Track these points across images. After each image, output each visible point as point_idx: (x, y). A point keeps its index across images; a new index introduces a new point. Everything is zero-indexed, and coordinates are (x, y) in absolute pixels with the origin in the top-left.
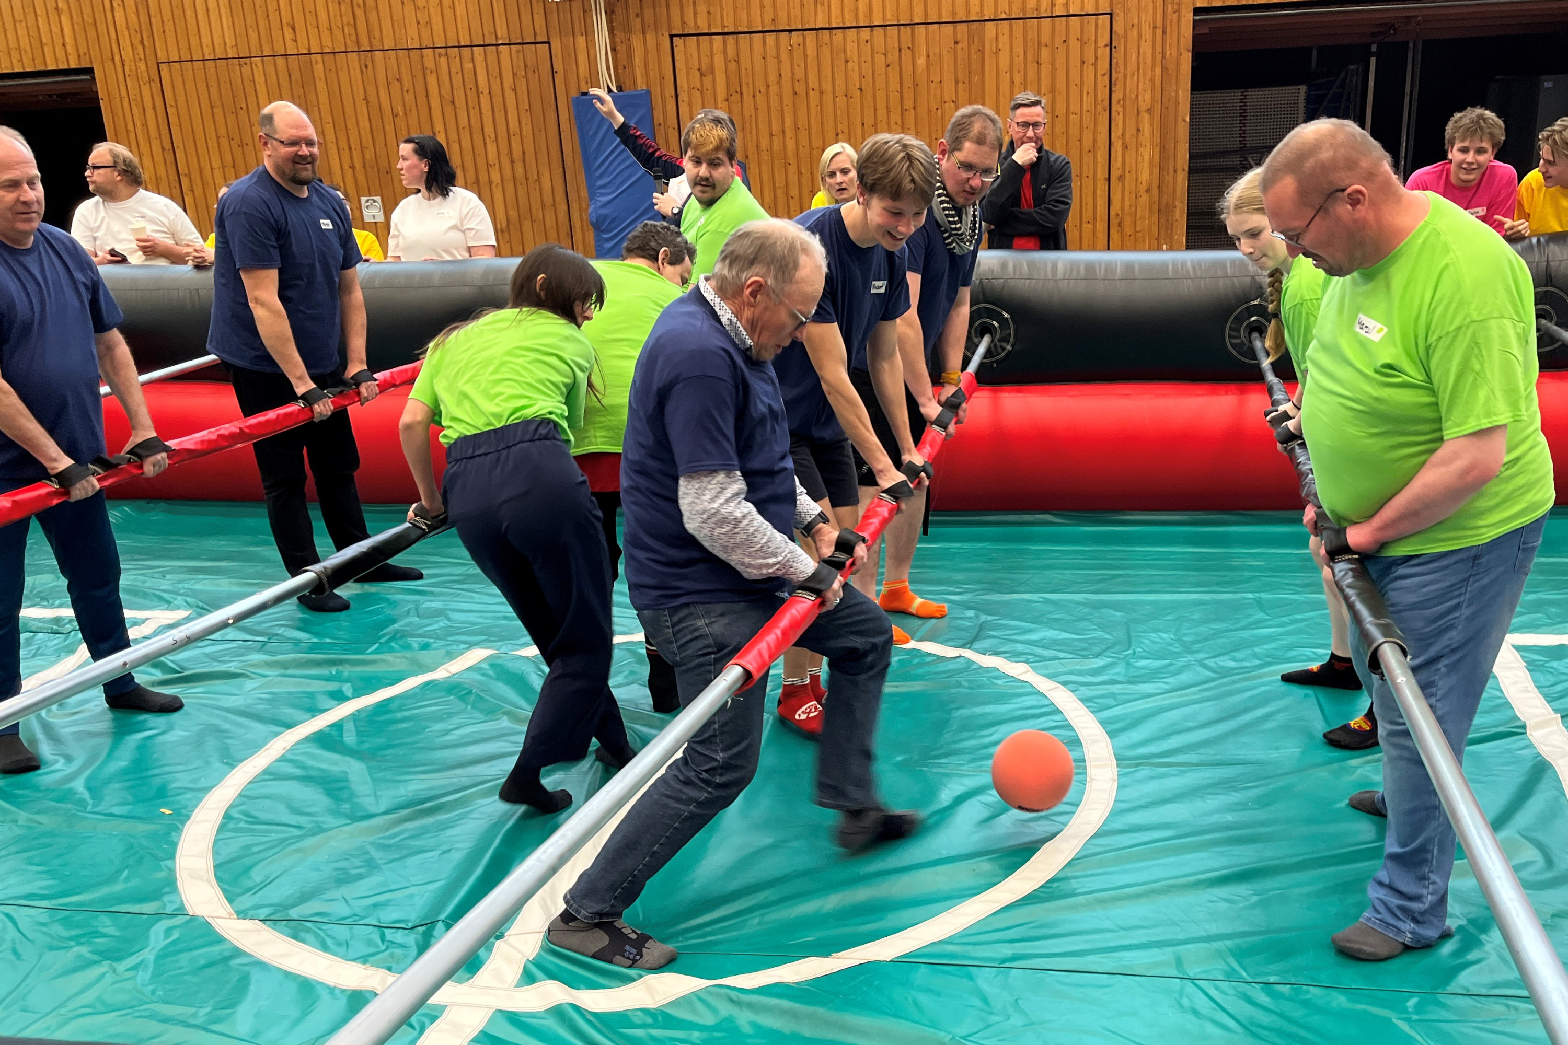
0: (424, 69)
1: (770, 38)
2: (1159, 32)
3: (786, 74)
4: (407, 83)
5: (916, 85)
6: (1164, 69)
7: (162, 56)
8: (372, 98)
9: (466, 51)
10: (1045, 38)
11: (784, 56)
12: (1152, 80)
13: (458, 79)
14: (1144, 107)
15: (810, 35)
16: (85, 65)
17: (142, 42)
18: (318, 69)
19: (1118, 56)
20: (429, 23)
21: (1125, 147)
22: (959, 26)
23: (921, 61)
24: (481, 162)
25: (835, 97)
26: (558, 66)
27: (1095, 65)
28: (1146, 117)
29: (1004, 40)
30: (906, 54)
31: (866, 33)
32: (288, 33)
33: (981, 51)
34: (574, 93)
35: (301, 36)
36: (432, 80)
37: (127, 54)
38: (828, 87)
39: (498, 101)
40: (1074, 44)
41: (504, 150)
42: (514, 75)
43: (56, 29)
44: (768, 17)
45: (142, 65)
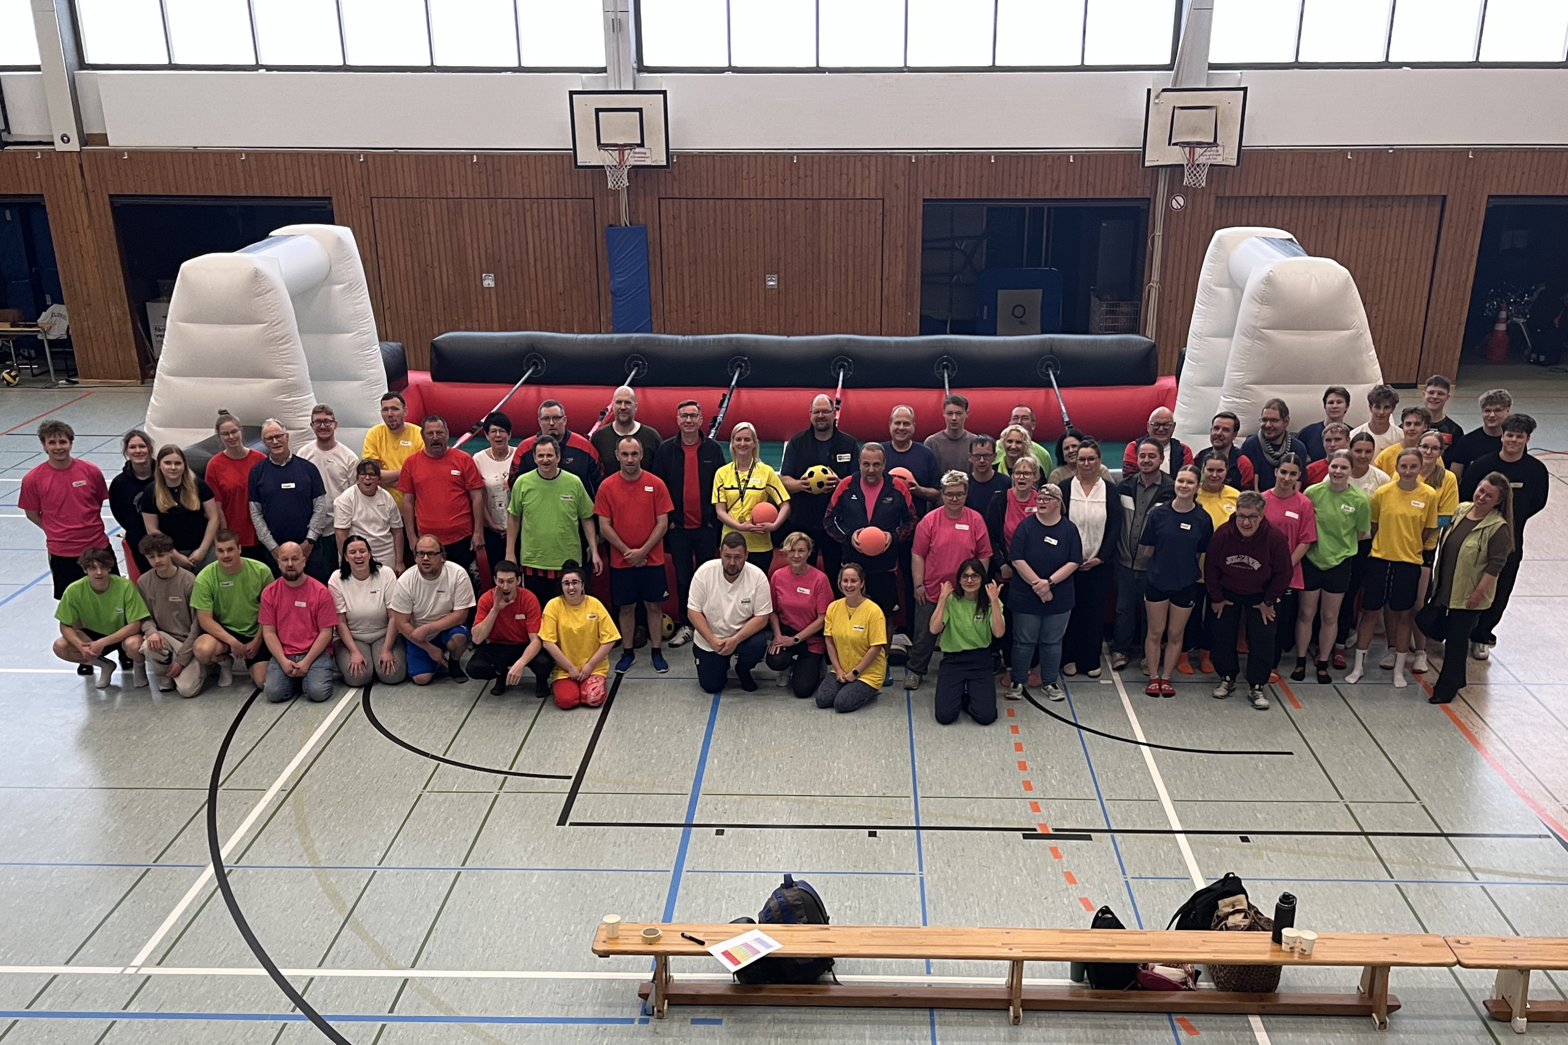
0: (524, 210)
1: (711, 202)
2: (906, 209)
3: (719, 221)
4: (514, 216)
5: (785, 229)
6: (909, 227)
7: (374, 195)
8: (494, 222)
9: (548, 201)
10: (851, 209)
11: (718, 210)
12: (904, 232)
13: (542, 215)
14: (899, 244)
15: (732, 202)
16: (327, 195)
17: (363, 185)
18: (465, 207)
19: (887, 219)
20: (529, 186)
21: (890, 263)
22: (809, 201)
23: (788, 217)
24: (552, 257)
25: (743, 231)
26: (598, 211)
27: (875, 223)
28: (900, 249)
29: (830, 209)
30: (781, 213)
31: (760, 202)
32: (450, 187)
33: (819, 213)
34: (606, 225)
35: (457, 189)
36: (528, 214)
37: (353, 192)
38: (740, 228)
39: (564, 227)
40: (865, 213)
41: (565, 252)
42: (573, 214)
43: (310, 174)
44: (710, 192)
45: (362, 198)
